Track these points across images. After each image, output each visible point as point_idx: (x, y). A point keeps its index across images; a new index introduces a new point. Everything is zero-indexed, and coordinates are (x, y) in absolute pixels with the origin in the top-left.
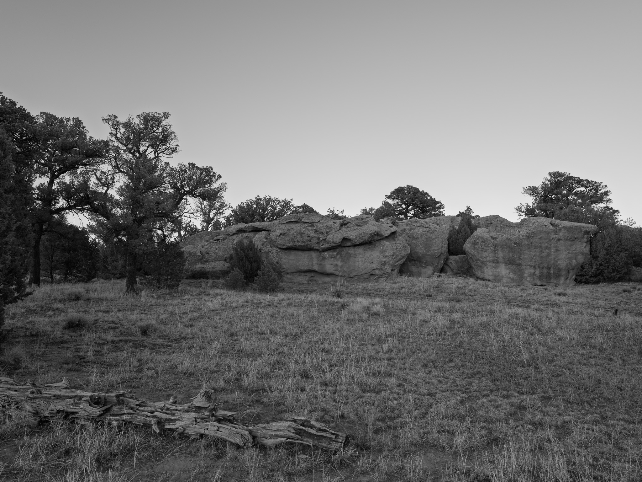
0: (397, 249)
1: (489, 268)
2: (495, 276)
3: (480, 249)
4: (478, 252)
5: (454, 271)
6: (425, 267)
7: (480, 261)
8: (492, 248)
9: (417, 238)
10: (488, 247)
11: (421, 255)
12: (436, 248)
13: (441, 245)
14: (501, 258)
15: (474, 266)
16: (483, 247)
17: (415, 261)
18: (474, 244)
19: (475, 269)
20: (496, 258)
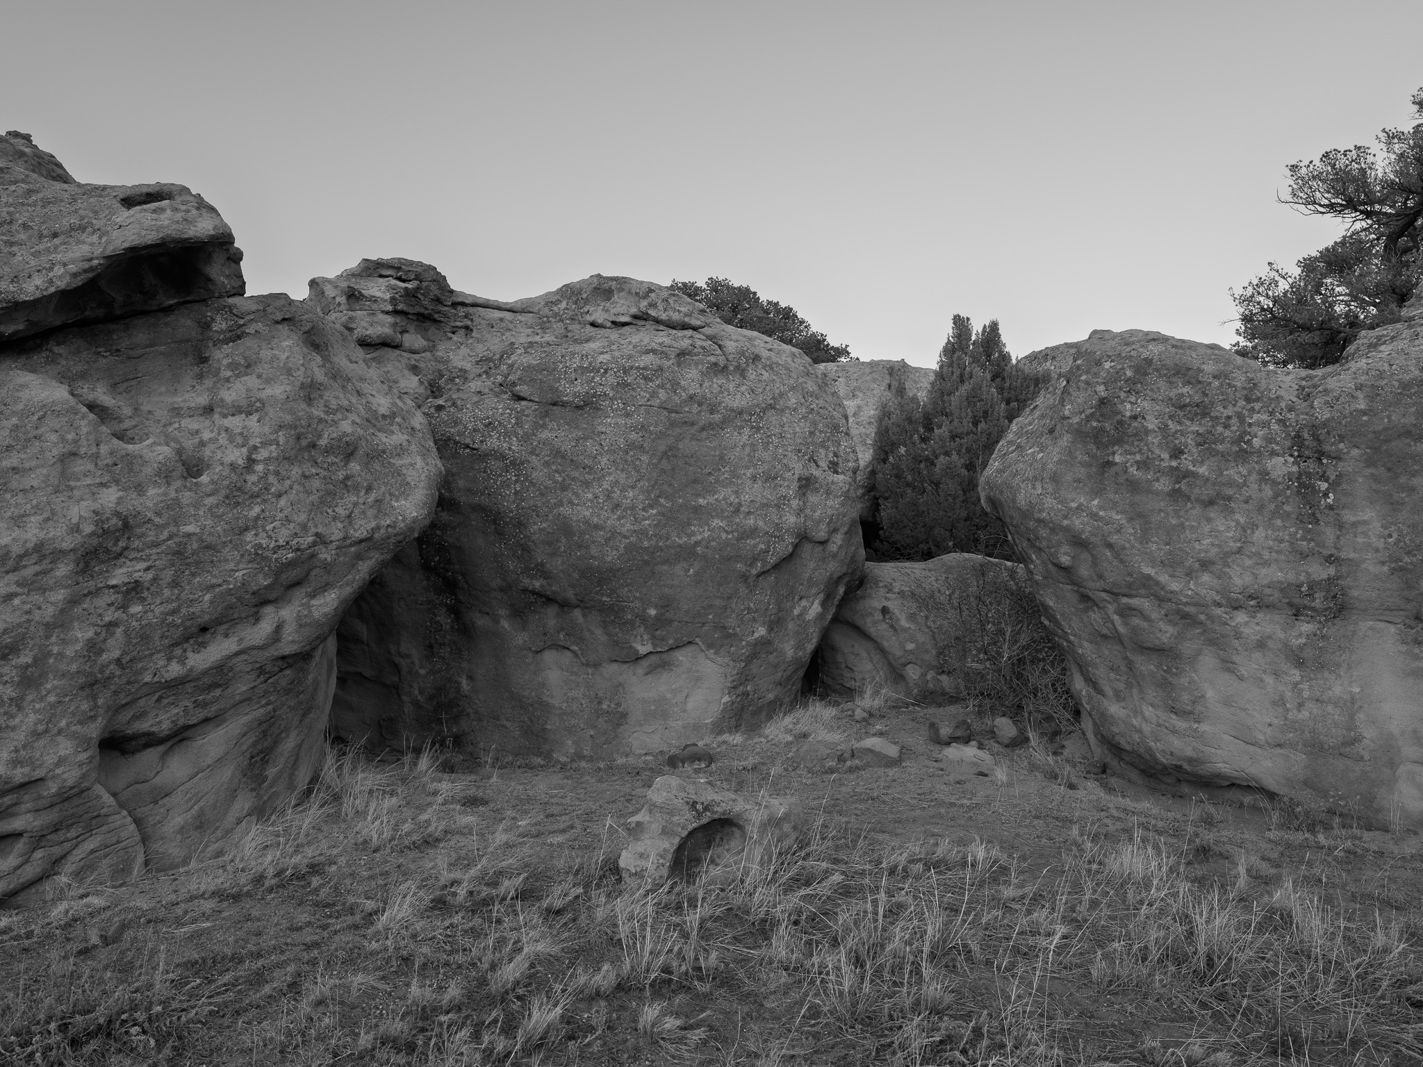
0: (192, 467)
1: (1250, 664)
2: (1316, 748)
3: (1163, 485)
4: (1137, 515)
5: (913, 673)
6: (660, 662)
7: (1160, 596)
8: (1281, 466)
9: (588, 405)
10: (1243, 455)
11: (611, 556)
12: (754, 492)
13: (798, 468)
14: (1371, 566)
15: (1086, 649)
16: (1186, 462)
17: (564, 605)
18: (1097, 437)
19: (1101, 673)
20: (1320, 572)
